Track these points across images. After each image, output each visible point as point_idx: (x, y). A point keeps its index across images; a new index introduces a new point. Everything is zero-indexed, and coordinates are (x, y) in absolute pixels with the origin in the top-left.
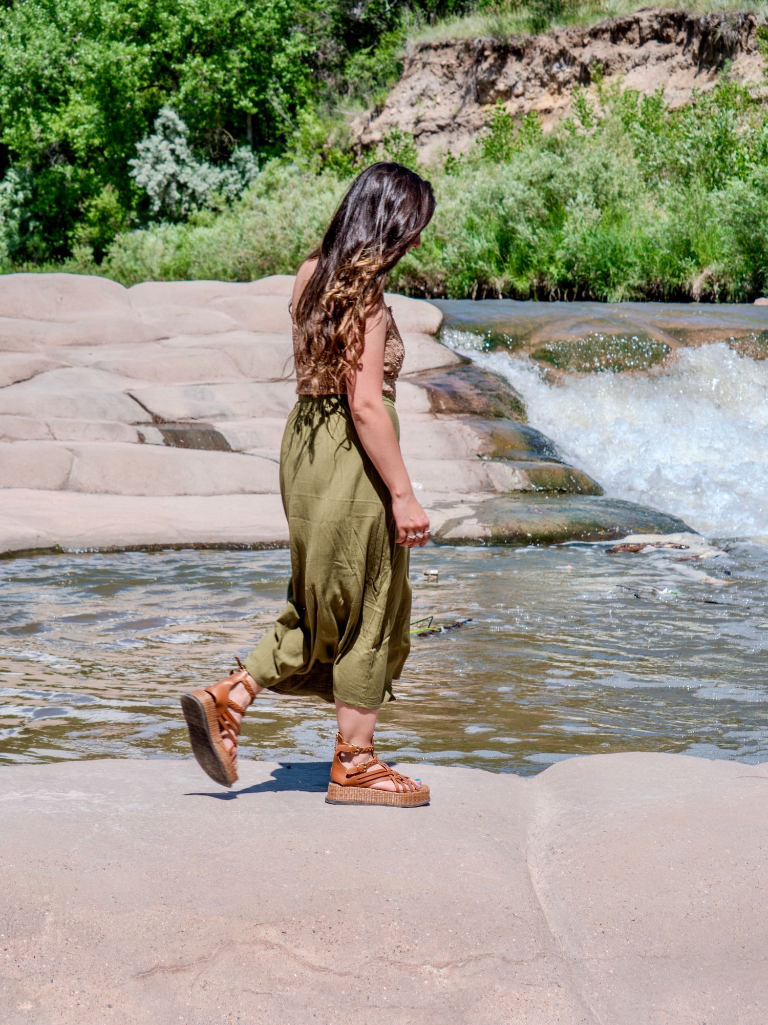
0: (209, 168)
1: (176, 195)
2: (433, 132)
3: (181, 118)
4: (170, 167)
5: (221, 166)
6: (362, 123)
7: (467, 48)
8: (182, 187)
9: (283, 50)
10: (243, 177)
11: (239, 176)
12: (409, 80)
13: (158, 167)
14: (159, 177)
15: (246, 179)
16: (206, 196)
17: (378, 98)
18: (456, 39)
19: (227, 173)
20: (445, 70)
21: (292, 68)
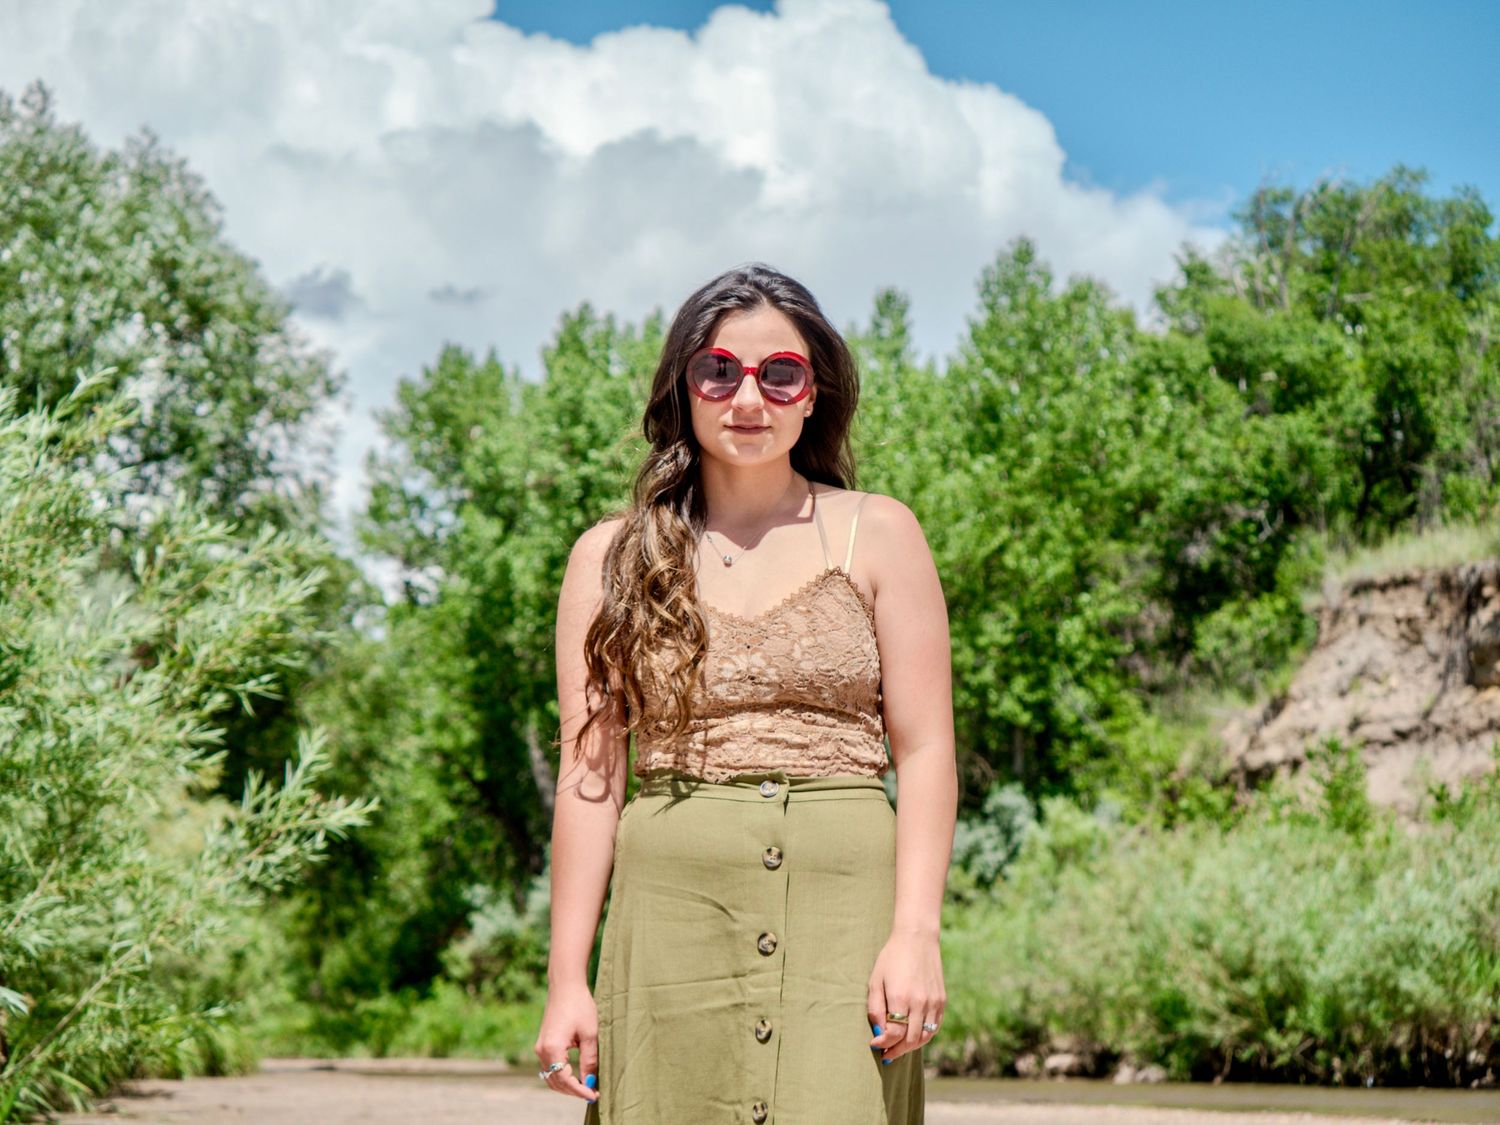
2: (1386, 744)
7: (1446, 584)
10: (1008, 840)
12: (1333, 648)
15: (1014, 842)
17: (1276, 683)
18: (1423, 570)
19: (980, 832)
20: (1404, 627)
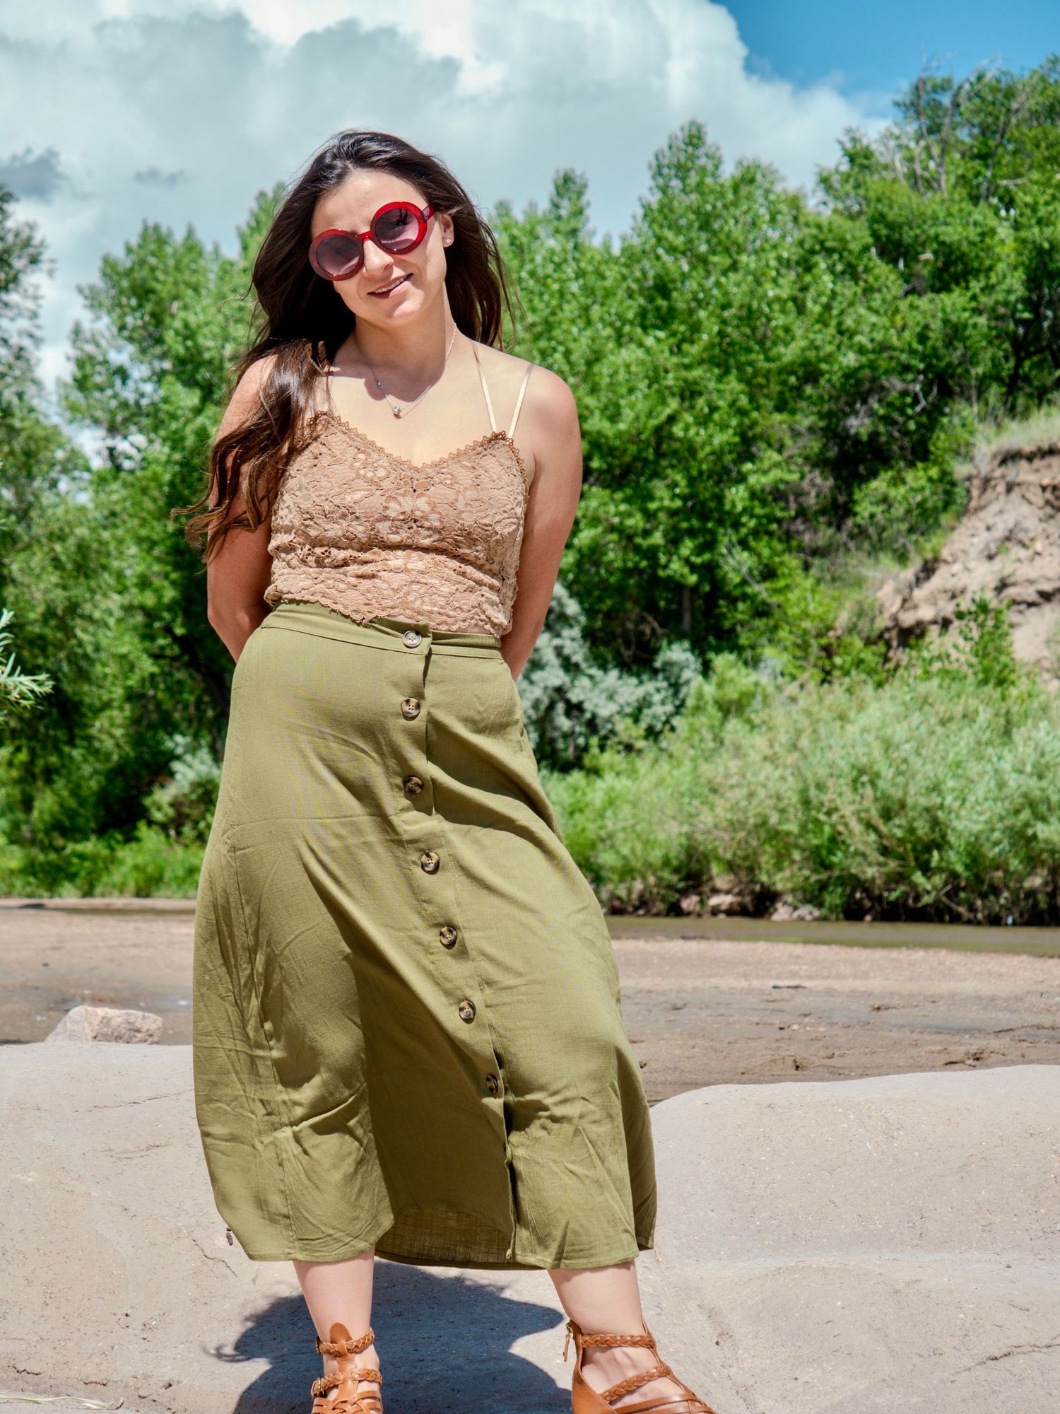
0: (620, 678)
1: (564, 723)
2: (1031, 605)
3: (572, 595)
4: (554, 676)
5: (638, 675)
6: (898, 591)
8: (574, 709)
9: (742, 479)
10: (676, 694)
11: (671, 692)
12: (982, 514)
13: (537, 676)
14: (537, 692)
15: (681, 696)
16: (613, 724)
17: (928, 546)
19: (650, 686)
20: (1048, 495)
21: (759, 511)
